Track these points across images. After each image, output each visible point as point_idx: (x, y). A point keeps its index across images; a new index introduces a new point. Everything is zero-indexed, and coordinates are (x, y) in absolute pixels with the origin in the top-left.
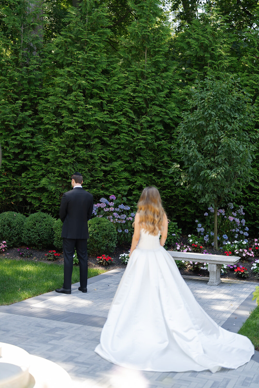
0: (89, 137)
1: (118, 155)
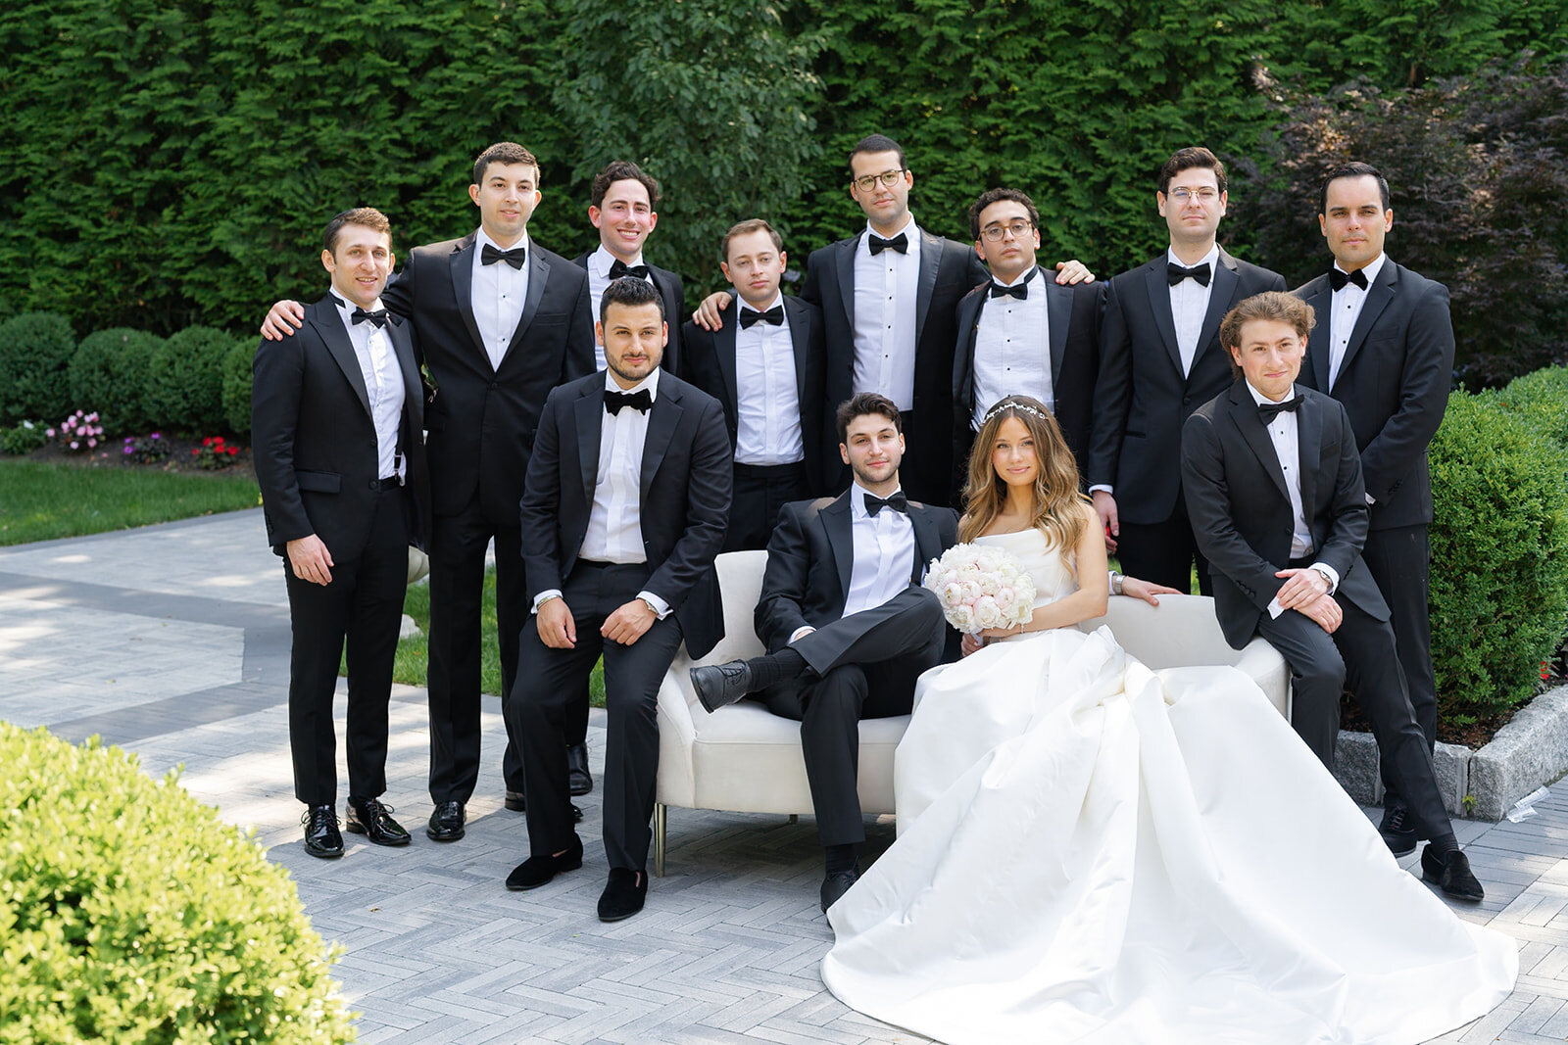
0: (350, 83)
1: (446, 131)
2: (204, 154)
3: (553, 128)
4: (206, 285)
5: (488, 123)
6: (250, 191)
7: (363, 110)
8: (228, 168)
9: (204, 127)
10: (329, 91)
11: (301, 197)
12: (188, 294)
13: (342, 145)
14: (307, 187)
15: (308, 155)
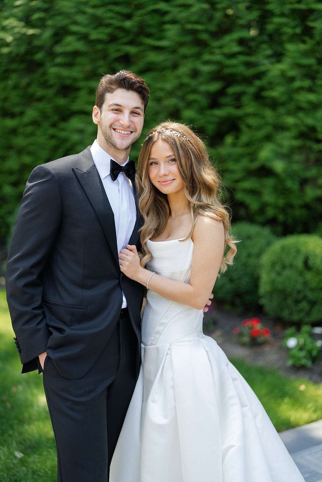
2: (258, 97)
4: (254, 193)
6: (290, 120)
8: (274, 105)
9: (259, 76)
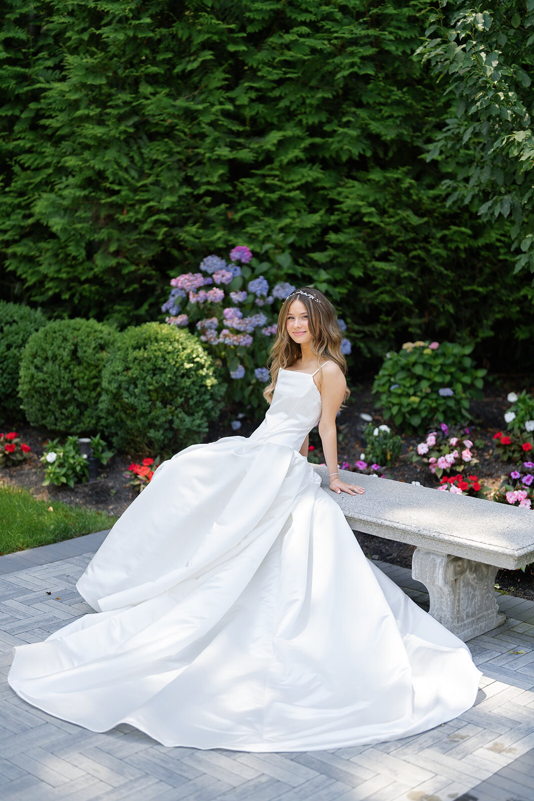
3: (399, 103)
5: (329, 95)
7: (196, 79)
10: (160, 57)
11: (126, 170)
12: (11, 268)
13: (172, 116)
14: (132, 159)
15: (135, 126)
